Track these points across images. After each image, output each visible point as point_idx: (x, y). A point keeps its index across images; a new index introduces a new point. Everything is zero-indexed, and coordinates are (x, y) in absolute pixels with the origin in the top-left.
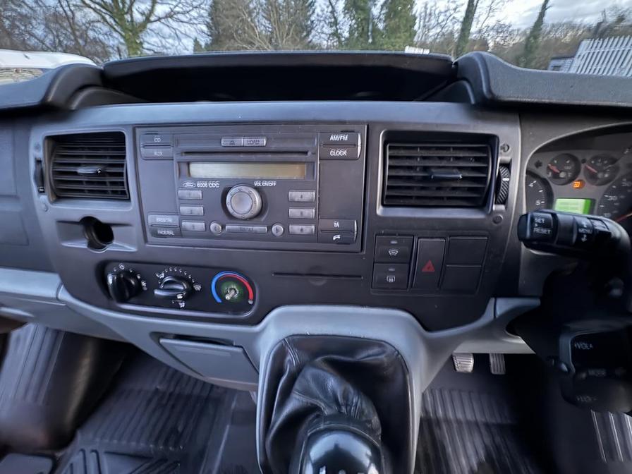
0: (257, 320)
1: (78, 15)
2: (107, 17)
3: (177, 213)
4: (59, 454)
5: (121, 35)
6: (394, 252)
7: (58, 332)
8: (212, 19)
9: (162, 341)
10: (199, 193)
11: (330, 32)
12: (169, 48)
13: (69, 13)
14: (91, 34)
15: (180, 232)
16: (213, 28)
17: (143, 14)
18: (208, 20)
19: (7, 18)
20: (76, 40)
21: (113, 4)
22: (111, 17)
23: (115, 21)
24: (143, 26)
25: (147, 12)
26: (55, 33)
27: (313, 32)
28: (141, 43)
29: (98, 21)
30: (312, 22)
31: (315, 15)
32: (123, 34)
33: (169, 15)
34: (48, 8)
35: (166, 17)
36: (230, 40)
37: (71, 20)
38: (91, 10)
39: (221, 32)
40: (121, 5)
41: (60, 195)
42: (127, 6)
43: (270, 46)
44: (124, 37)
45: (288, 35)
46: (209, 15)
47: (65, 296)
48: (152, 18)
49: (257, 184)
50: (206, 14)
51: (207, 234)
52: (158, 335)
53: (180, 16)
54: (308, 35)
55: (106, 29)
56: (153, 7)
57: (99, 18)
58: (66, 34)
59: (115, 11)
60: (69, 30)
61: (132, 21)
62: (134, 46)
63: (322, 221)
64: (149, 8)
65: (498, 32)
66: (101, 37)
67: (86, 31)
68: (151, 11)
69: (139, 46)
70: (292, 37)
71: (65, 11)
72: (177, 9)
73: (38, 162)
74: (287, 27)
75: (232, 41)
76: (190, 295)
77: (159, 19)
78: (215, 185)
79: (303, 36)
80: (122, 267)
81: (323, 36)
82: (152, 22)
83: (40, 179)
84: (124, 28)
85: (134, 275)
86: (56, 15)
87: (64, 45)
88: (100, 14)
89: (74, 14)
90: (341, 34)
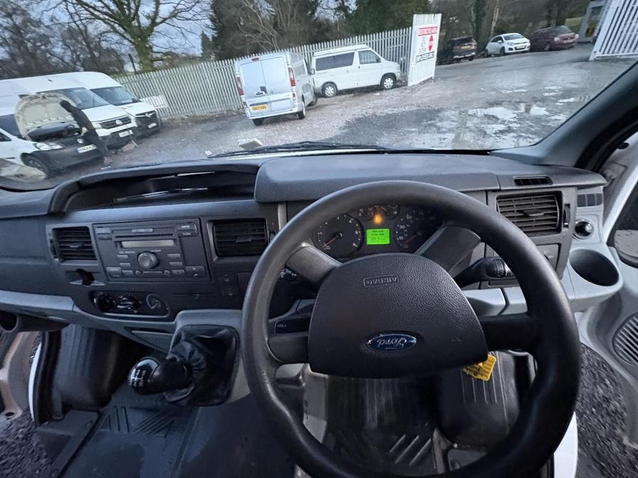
0: (173, 318)
1: (90, 28)
2: (116, 25)
3: (119, 266)
4: (101, 410)
5: (131, 42)
6: (227, 280)
7: (90, 329)
8: (215, 12)
9: (133, 332)
10: (126, 256)
11: (336, 6)
12: (178, 48)
13: (81, 27)
14: (104, 44)
15: (123, 275)
16: (217, 21)
17: (148, 17)
18: (211, 13)
19: (29, 40)
20: (91, 53)
21: (120, 12)
22: (120, 25)
23: (123, 28)
24: (150, 30)
25: (152, 14)
26: (72, 49)
27: (319, 9)
28: (151, 48)
29: (109, 31)
32: (133, 40)
33: (174, 15)
34: (62, 25)
35: (170, 17)
36: (234, 31)
37: (84, 33)
38: (100, 21)
39: (225, 24)
40: (127, 12)
41: (65, 258)
42: (133, 11)
43: (275, 32)
44: (133, 44)
45: (292, 16)
46: (212, 7)
47: (77, 309)
48: (158, 20)
49: (152, 251)
50: (208, 7)
51: (135, 275)
52: (130, 329)
53: (183, 14)
54: (313, 13)
55: (116, 37)
56: (157, 8)
57: (108, 28)
58: (81, 48)
59: (122, 18)
60: (84, 43)
61: (139, 26)
62: (144, 51)
63: (187, 267)
64: (154, 10)
66: (113, 46)
67: (99, 42)
68: (156, 13)
69: (148, 51)
70: (297, 18)
71: (78, 26)
72: (180, 7)
73: (51, 241)
74: (290, 7)
75: (237, 32)
76: (136, 306)
77: (164, 20)
78: (133, 252)
79: (308, 15)
80: (102, 293)
81: (329, 11)
82: (158, 24)
83: (54, 251)
84: (134, 36)
85: (107, 298)
86: (70, 30)
87: (81, 59)
88: (109, 24)
89: (86, 27)
90: (348, 7)
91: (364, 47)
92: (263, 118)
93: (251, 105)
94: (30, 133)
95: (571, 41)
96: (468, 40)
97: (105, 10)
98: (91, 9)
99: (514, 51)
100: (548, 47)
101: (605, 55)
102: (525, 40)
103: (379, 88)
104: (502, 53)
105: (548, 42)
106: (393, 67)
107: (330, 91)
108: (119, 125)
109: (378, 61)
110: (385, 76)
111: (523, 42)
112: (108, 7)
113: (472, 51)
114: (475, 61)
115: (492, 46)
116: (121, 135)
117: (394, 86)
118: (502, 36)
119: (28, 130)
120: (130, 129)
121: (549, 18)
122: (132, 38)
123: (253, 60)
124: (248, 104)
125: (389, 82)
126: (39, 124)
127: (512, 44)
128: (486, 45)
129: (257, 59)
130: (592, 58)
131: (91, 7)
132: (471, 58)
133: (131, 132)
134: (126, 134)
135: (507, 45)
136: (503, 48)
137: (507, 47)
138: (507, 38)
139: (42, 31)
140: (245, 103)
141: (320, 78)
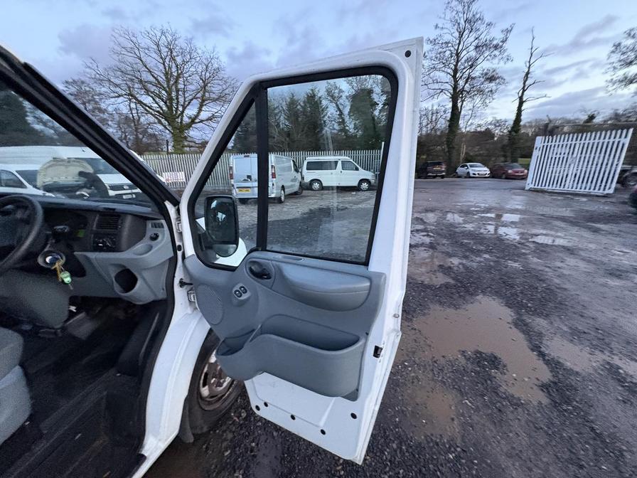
1: (142, 119)
2: (163, 120)
5: (170, 131)
11: (339, 128)
13: (136, 117)
14: (150, 131)
17: (190, 118)
21: (168, 112)
22: (166, 120)
23: (168, 122)
24: (189, 126)
25: (193, 116)
26: (123, 130)
27: (326, 129)
28: (185, 138)
29: (155, 123)
30: (325, 121)
31: (326, 117)
32: (172, 131)
33: (210, 119)
34: (122, 114)
35: (207, 120)
37: (137, 122)
38: (151, 116)
40: (174, 113)
42: (179, 112)
44: (172, 133)
48: (197, 121)
54: (321, 130)
55: (161, 127)
56: (199, 113)
57: (156, 120)
58: (130, 131)
59: (169, 116)
60: (134, 128)
61: (181, 122)
62: (179, 139)
64: (196, 114)
65: (496, 126)
66: (157, 133)
67: (146, 129)
68: (196, 116)
69: (183, 139)
71: (134, 116)
77: (201, 121)
82: (197, 123)
84: (174, 128)
86: (127, 118)
88: (157, 118)
89: (139, 118)
90: (348, 131)
91: (347, 158)
92: (248, 199)
93: (237, 188)
94: (46, 185)
95: (522, 174)
96: (439, 164)
97: (158, 109)
98: (147, 108)
99: (477, 176)
100: (504, 176)
101: (536, 187)
102: (486, 169)
103: (356, 189)
104: (468, 176)
105: (504, 173)
106: (369, 175)
107: (316, 185)
108: (125, 189)
109: (357, 169)
110: (362, 181)
111: (485, 170)
112: (161, 108)
113: (443, 171)
114: (445, 179)
115: (460, 170)
116: (124, 197)
117: (368, 190)
118: (468, 164)
119: (44, 182)
120: (134, 193)
121: (505, 156)
122: (172, 129)
123: (245, 156)
124: (235, 187)
125: (365, 185)
126: (56, 179)
127: (474, 171)
128: (456, 169)
129: (248, 156)
130: (527, 188)
131: (149, 107)
132: (443, 177)
133: (134, 196)
134: (130, 196)
135: (471, 171)
136: (468, 173)
137: (471, 172)
138: (471, 166)
139: (105, 116)
140: (233, 185)
141: (309, 176)
